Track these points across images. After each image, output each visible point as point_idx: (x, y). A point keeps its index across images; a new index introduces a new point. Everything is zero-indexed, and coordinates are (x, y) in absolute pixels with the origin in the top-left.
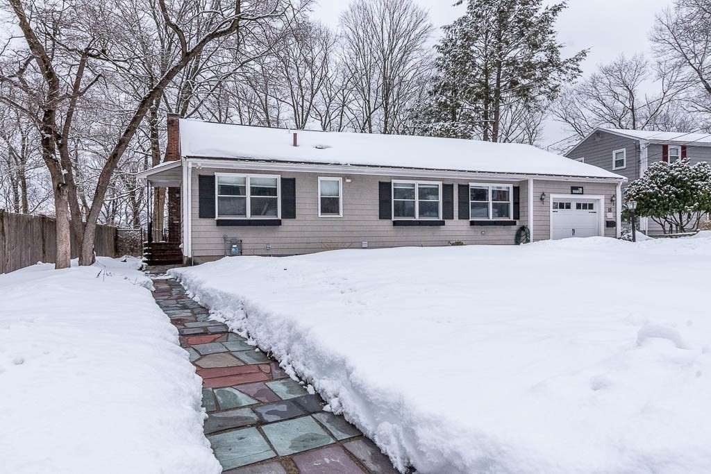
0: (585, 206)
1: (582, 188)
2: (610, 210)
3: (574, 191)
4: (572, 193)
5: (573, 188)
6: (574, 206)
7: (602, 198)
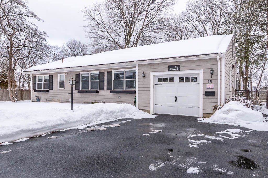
0: (188, 79)
1: (179, 66)
2: (210, 82)
3: (171, 69)
4: (169, 70)
5: (170, 67)
6: (176, 79)
7: (201, 72)
